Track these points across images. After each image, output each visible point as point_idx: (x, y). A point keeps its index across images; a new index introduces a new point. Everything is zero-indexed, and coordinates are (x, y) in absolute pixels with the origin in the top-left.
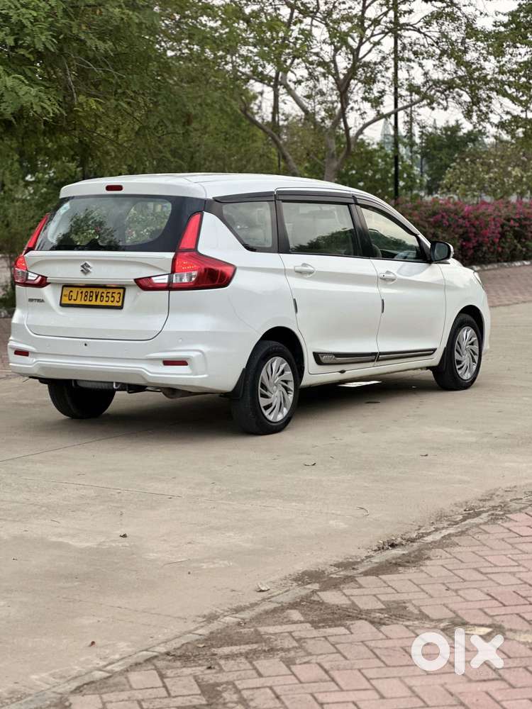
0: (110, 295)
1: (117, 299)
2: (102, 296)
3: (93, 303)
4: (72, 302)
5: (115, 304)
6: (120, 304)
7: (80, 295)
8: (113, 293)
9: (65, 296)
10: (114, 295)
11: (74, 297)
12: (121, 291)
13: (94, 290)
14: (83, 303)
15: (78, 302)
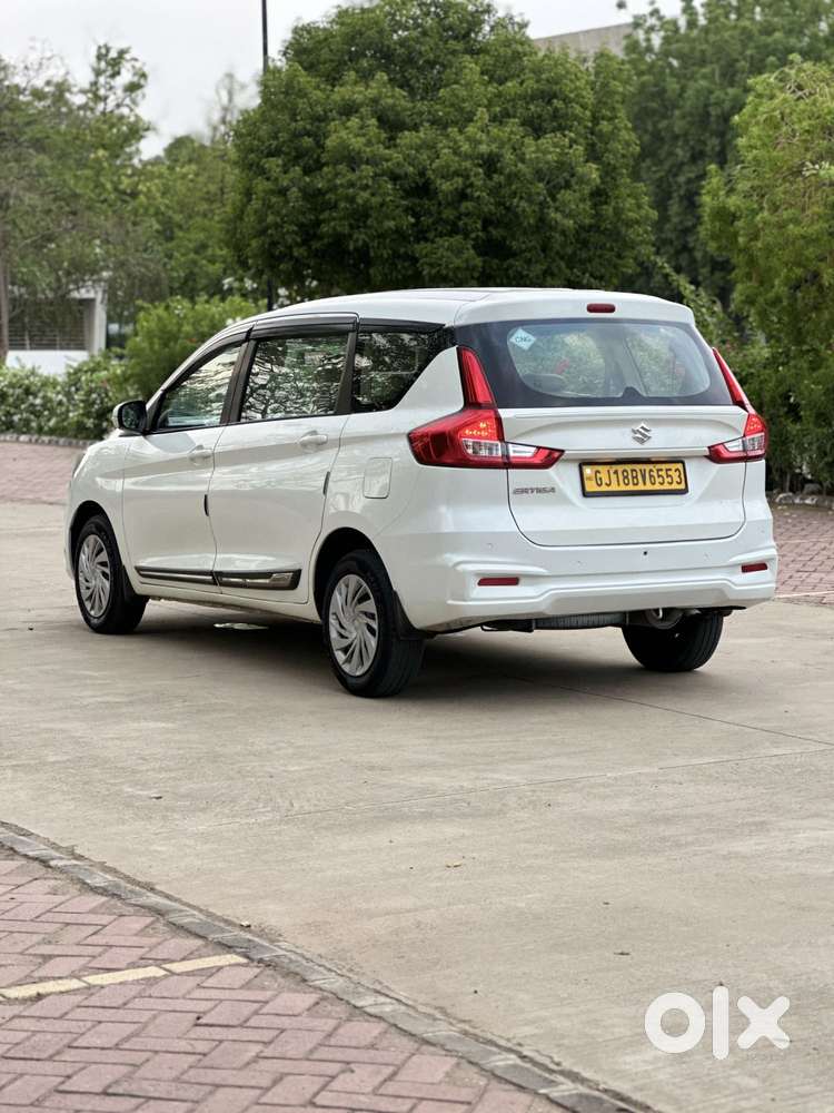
0: (663, 473)
1: (676, 479)
2: (651, 476)
3: (641, 487)
4: (604, 488)
5: (675, 486)
6: (682, 486)
7: (613, 477)
8: (667, 470)
9: (589, 479)
10: (669, 473)
11: (605, 480)
12: (680, 466)
13: (638, 467)
14: (623, 488)
15: (614, 488)
